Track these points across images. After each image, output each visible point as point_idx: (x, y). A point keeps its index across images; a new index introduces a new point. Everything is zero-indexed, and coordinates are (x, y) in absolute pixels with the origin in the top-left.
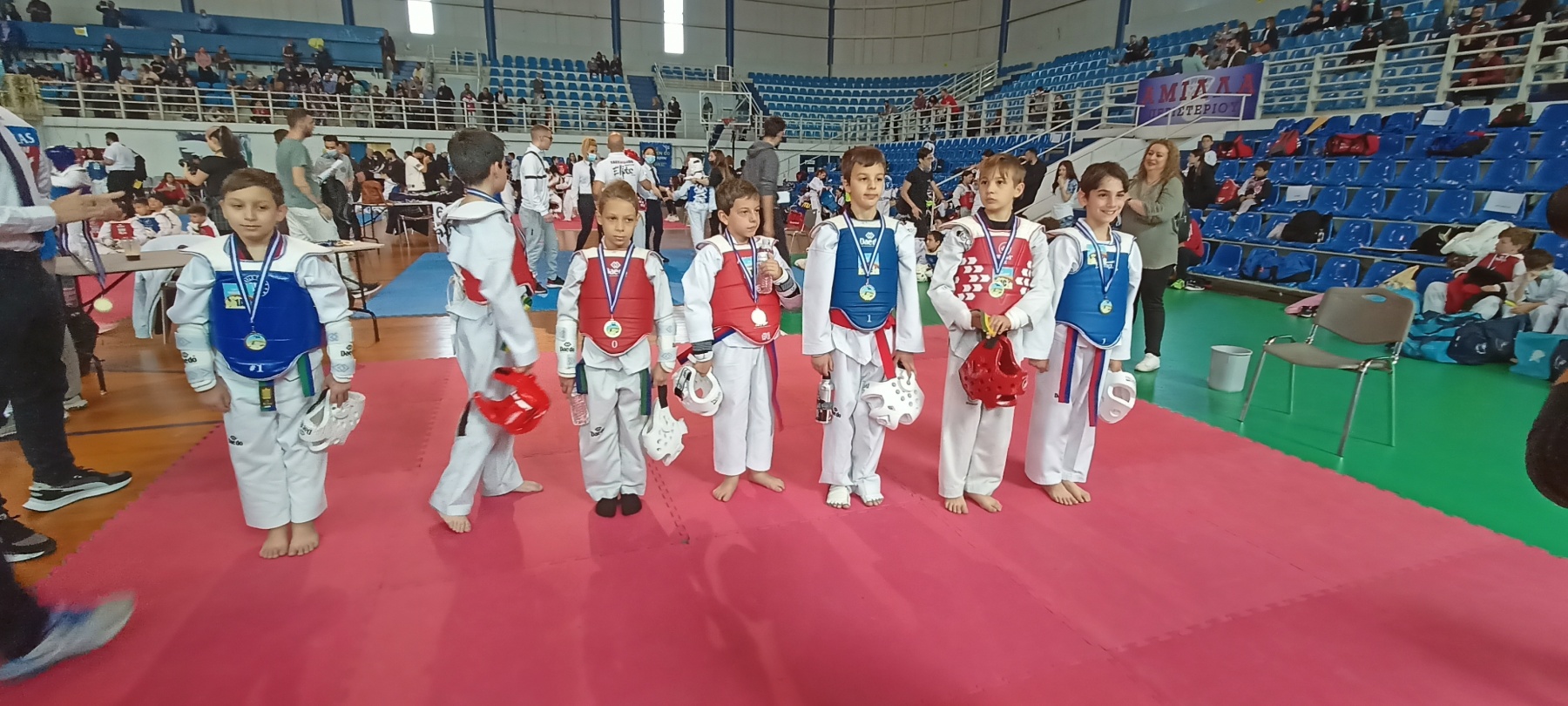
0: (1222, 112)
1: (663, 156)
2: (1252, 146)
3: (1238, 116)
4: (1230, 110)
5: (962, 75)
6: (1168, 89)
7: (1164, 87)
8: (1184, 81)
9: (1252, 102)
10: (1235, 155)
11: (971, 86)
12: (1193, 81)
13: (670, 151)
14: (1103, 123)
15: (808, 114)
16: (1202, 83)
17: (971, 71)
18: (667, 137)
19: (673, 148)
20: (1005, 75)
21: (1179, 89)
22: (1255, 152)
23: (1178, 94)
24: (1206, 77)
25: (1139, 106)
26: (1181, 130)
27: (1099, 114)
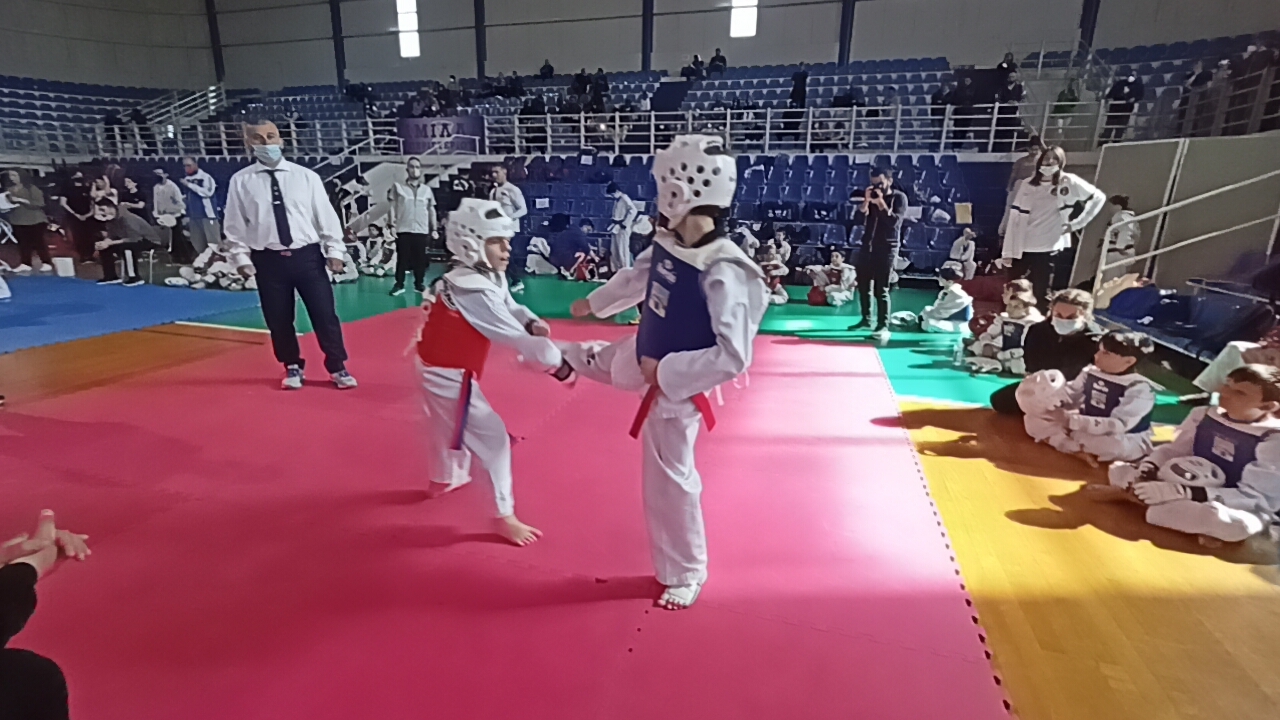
0: (462, 149)
3: (475, 152)
4: (470, 147)
5: (184, 91)
6: (421, 126)
7: (417, 126)
8: (434, 122)
9: (482, 142)
11: (196, 106)
12: (439, 124)
14: (372, 150)
16: (445, 126)
17: (195, 88)
20: (234, 98)
21: (429, 129)
23: (430, 133)
24: (447, 122)
25: (401, 140)
26: (446, 160)
27: (368, 143)
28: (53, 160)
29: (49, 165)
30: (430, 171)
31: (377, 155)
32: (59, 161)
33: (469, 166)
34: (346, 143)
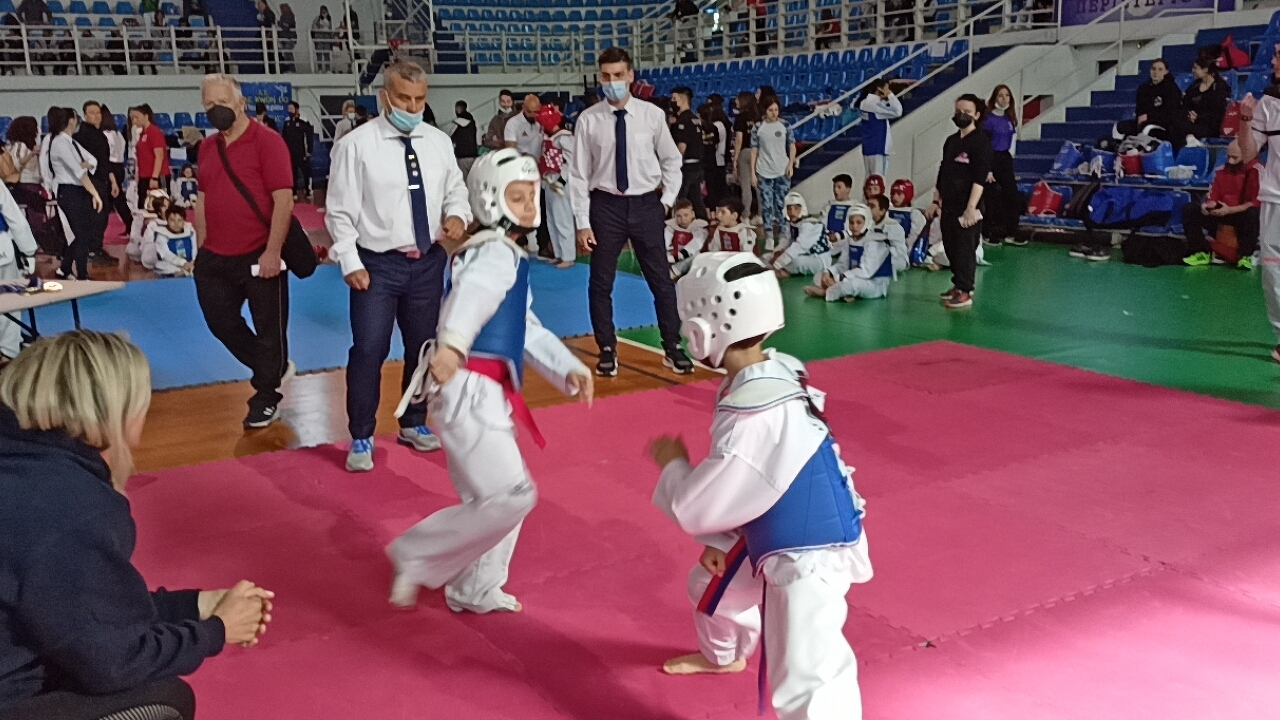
0: (1186, 2)
1: (277, 103)
2: (1248, 53)
3: (1213, 6)
10: (1225, 65)
13: (288, 95)
14: (1007, 23)
15: (477, 24)
18: (282, 72)
19: (293, 91)
22: (1253, 59)
26: (1141, 29)
27: (999, 10)
28: (585, 77)
29: (580, 84)
30: (1105, 55)
31: (1012, 29)
32: (590, 79)
33: (1192, 41)
34: (962, 13)
